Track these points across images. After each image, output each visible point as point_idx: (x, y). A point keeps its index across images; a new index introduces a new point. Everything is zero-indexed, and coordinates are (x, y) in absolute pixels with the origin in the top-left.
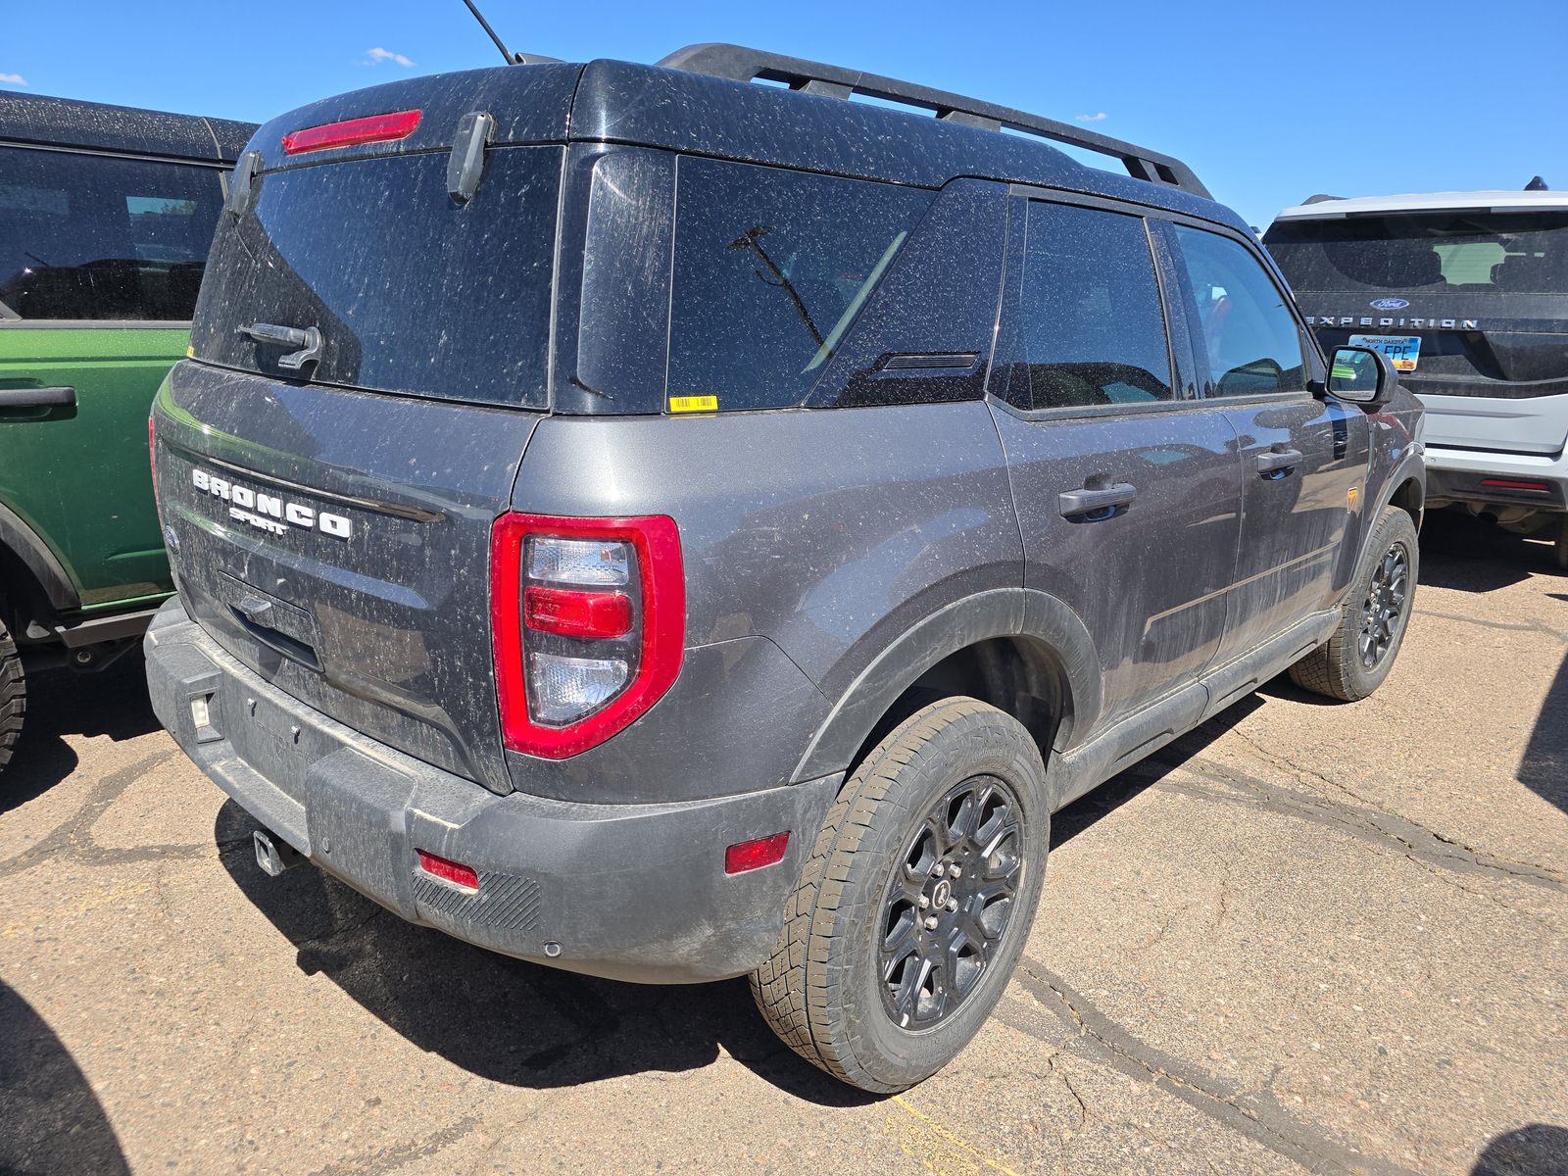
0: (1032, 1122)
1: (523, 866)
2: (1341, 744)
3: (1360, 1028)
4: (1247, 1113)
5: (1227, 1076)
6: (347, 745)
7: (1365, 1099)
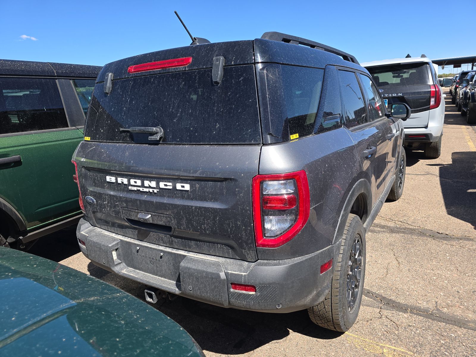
0: (385, 331)
1: (271, 282)
2: (400, 212)
3: (449, 287)
4: (436, 315)
5: (426, 307)
6: (187, 256)
7: (461, 305)
